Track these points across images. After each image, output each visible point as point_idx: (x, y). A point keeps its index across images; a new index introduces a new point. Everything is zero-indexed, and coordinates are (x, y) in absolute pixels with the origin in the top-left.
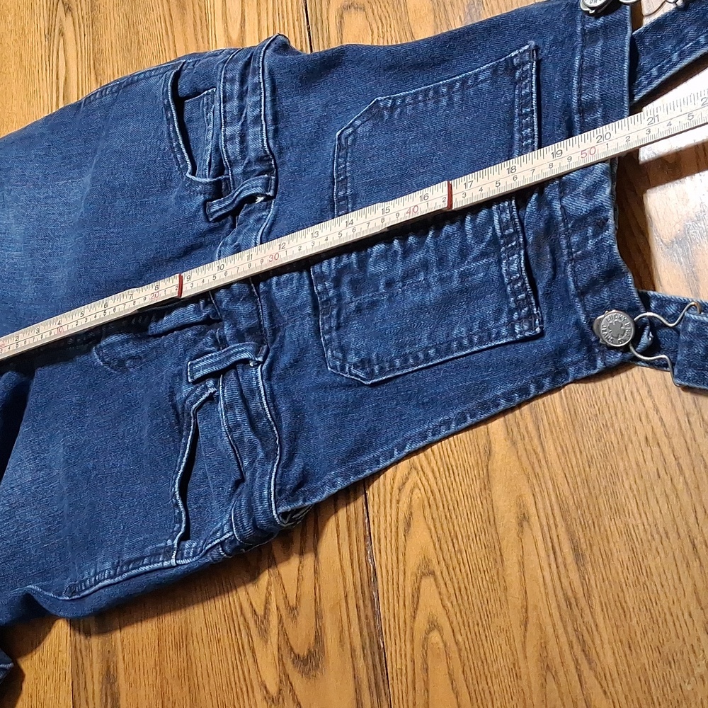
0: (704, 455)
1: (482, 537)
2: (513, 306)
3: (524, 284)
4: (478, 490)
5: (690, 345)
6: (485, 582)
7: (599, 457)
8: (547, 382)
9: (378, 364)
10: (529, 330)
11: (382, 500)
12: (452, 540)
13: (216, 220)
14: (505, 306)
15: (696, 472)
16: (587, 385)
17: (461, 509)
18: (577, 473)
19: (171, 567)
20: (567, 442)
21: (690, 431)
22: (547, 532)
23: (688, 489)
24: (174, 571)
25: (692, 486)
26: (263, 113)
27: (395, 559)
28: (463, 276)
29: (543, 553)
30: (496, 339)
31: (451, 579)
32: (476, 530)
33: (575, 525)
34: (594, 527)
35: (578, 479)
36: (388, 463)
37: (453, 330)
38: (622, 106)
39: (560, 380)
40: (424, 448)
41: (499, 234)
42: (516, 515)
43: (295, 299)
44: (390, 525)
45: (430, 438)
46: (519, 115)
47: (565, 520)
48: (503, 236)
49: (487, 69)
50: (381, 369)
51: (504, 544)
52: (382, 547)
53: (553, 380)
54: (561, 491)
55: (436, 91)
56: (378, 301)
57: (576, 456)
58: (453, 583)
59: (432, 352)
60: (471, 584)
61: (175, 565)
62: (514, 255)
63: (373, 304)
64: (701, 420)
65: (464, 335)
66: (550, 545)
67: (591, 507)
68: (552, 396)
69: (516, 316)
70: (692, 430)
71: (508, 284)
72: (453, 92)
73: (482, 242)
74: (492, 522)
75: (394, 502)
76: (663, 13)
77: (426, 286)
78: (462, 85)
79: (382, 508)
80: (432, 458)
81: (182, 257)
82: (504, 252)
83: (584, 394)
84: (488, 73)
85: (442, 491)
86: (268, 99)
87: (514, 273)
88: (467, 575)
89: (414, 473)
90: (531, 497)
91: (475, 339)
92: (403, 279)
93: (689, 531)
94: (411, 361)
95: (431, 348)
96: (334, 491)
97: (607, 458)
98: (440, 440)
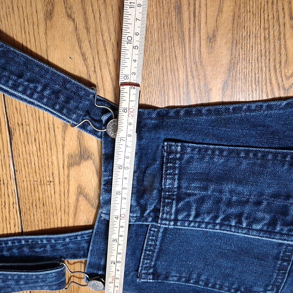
0: (90, 48)
1: (245, 34)
2: (178, 162)
3: (166, 171)
4: (240, 65)
5: (77, 108)
6: (251, 5)
7: (152, 63)
8: (172, 113)
9: (286, 161)
10: (171, 146)
12: (269, 37)
14: (183, 163)
15: (96, 40)
16: (150, 104)
17: (256, 55)
18: (168, 58)
20: (170, 77)
21: (95, 63)
22: (197, 27)
23: (102, 31)
25: (100, 33)
28: (206, 189)
29: (203, 15)
30: (196, 148)
31: (278, 11)
32: (248, 40)
33: (177, 28)
34: (164, 24)
35: (168, 53)
37: (223, 163)
38: (97, 231)
39: (165, 112)
40: (274, 99)
41: (174, 202)
42: (216, 42)
45: (265, 105)
46: (154, 252)
47: (182, 31)
48: (173, 199)
49: (171, 281)
51: (230, 26)
53: (168, 113)
54: (181, 50)
55: (206, 285)
57: (166, 67)
58: (277, 9)
59: (242, 155)
60: (263, 5)
62: (168, 188)
64: (88, 67)
65: (216, 157)
66: (197, 19)
67: (163, 35)
68: (174, 105)
69: (178, 156)
70: (94, 63)
71: (176, 174)
72: (196, 279)
73: (187, 202)
74: (235, 42)
76: (75, 260)
77: (233, 193)
78: (189, 280)
80: (269, 92)
82: (175, 191)
83: (153, 100)
84: (170, 279)
85: (267, 70)
87: (170, 179)
88: (264, 11)
89: (287, 86)
90: (202, 51)
91: (209, 152)
92: (247, 202)
93: (106, 8)
94: (260, 155)
95: (242, 157)
97: (147, 62)
98: (259, 101)
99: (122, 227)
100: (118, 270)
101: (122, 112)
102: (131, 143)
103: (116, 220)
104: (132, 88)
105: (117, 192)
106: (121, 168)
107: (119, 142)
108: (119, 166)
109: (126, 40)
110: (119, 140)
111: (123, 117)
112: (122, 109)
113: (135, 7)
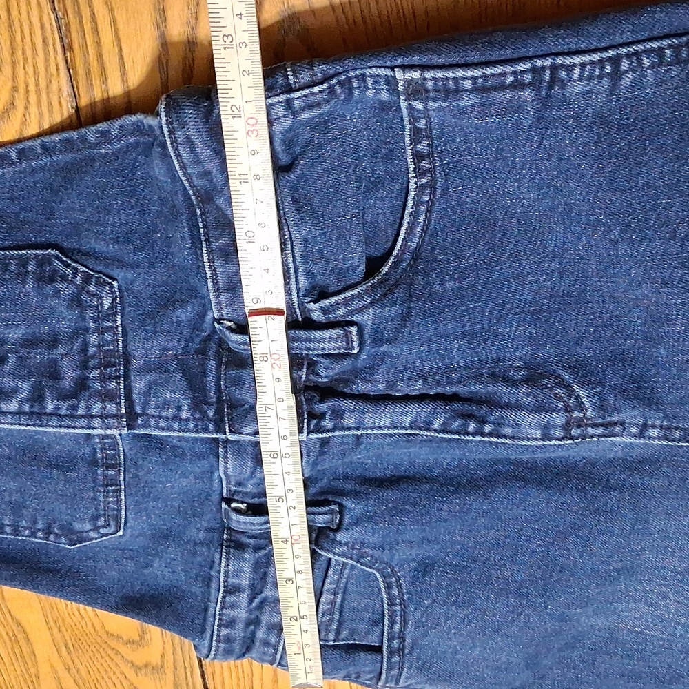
9: (27, 272)
11: (44, 97)
13: (328, 503)
19: (404, 67)
24: (399, 61)
26: (221, 595)
27: (14, 13)
36: (29, 143)
43: (155, 383)
44: (26, 60)
50: (25, 265)
52: (38, 32)
56: (22, 346)
61: (396, 69)
63: (31, 342)
75: (22, 90)
79: (43, 84)
81: (408, 477)
86: (212, 605)
96: (102, 126)
99: (298, 556)
100: (306, 632)
101: (259, 362)
102: (287, 412)
103: (283, 545)
104: (270, 318)
105: (277, 498)
106: (275, 456)
107: (264, 412)
108: (273, 453)
109: (244, 237)
110: (264, 409)
111: (263, 370)
112: (258, 356)
113: (249, 180)
